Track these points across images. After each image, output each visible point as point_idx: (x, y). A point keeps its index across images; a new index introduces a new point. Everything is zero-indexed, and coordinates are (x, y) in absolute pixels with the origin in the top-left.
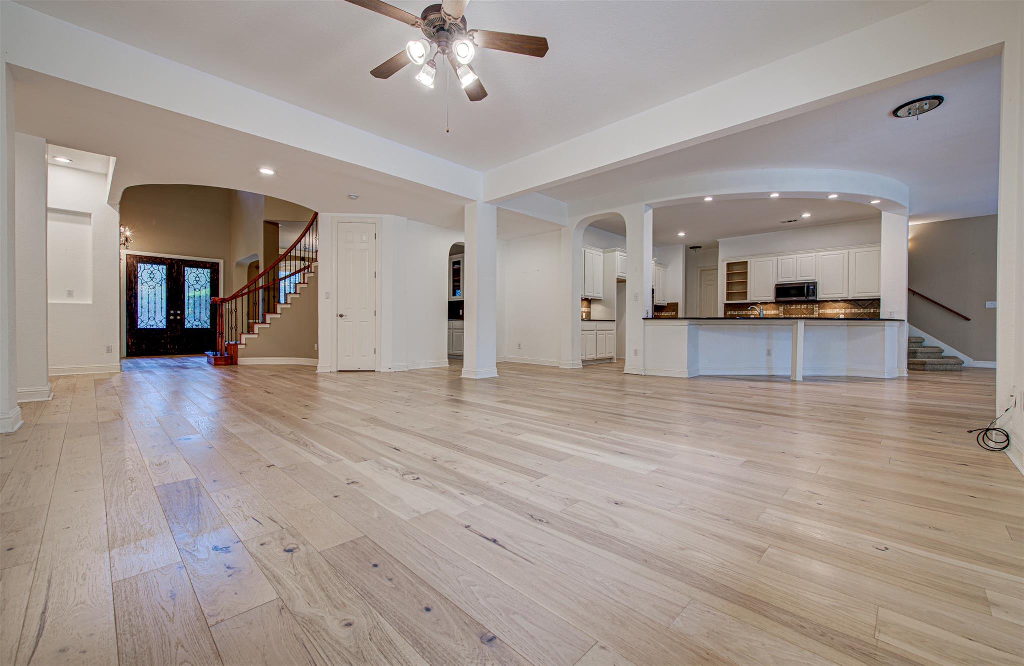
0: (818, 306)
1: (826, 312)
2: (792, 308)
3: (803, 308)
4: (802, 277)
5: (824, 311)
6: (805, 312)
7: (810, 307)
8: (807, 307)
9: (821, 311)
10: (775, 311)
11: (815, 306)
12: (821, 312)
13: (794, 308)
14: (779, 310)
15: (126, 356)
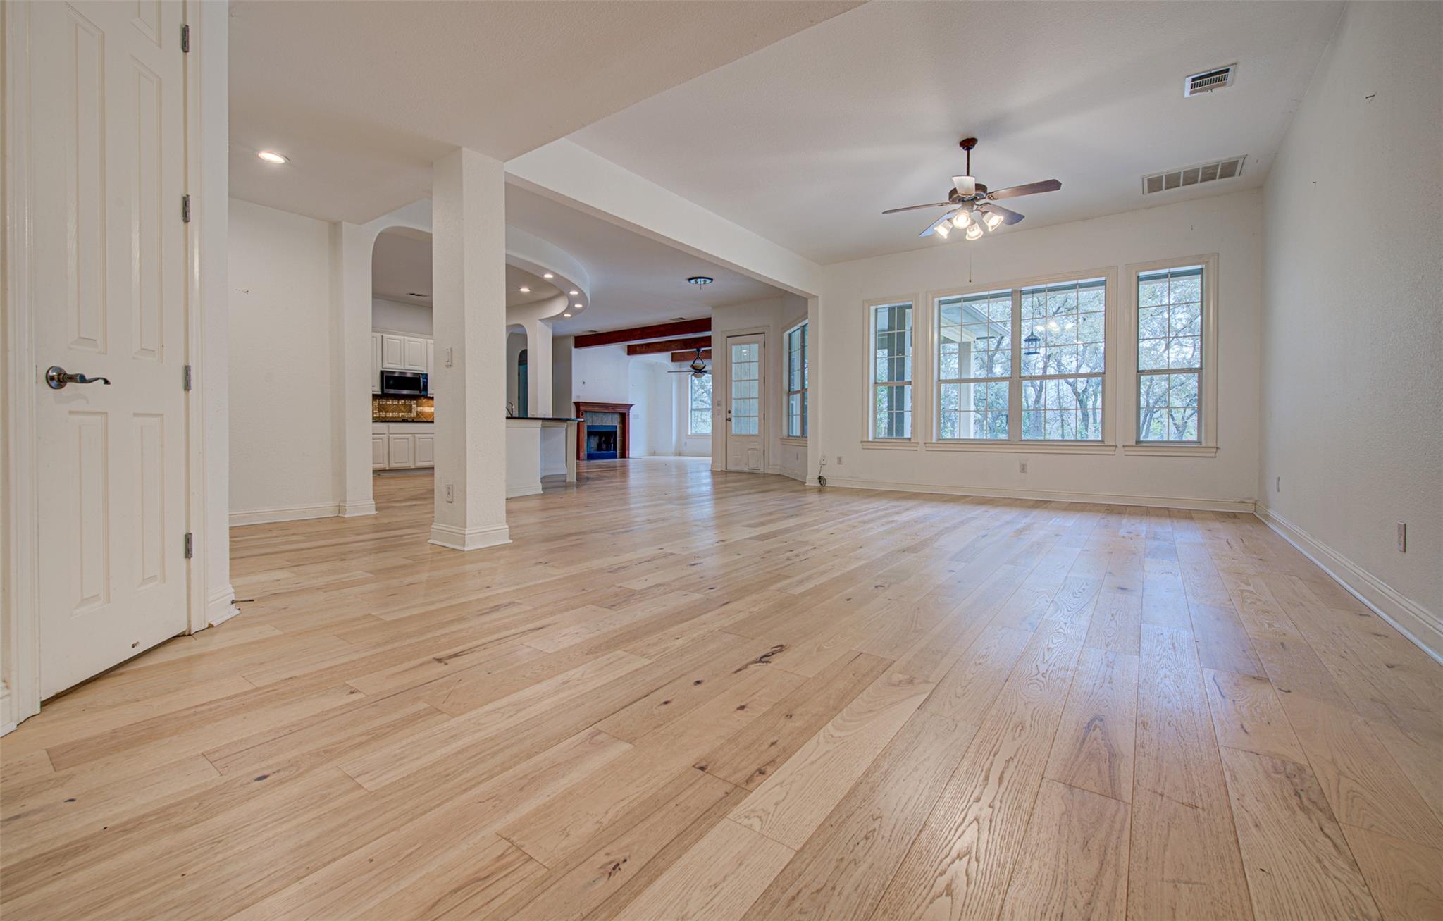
0: (415, 402)
2: (388, 403)
3: (400, 403)
4: (411, 365)
5: (421, 408)
6: (403, 409)
7: (408, 402)
8: (405, 403)
9: (419, 409)
11: (413, 402)
13: (391, 403)
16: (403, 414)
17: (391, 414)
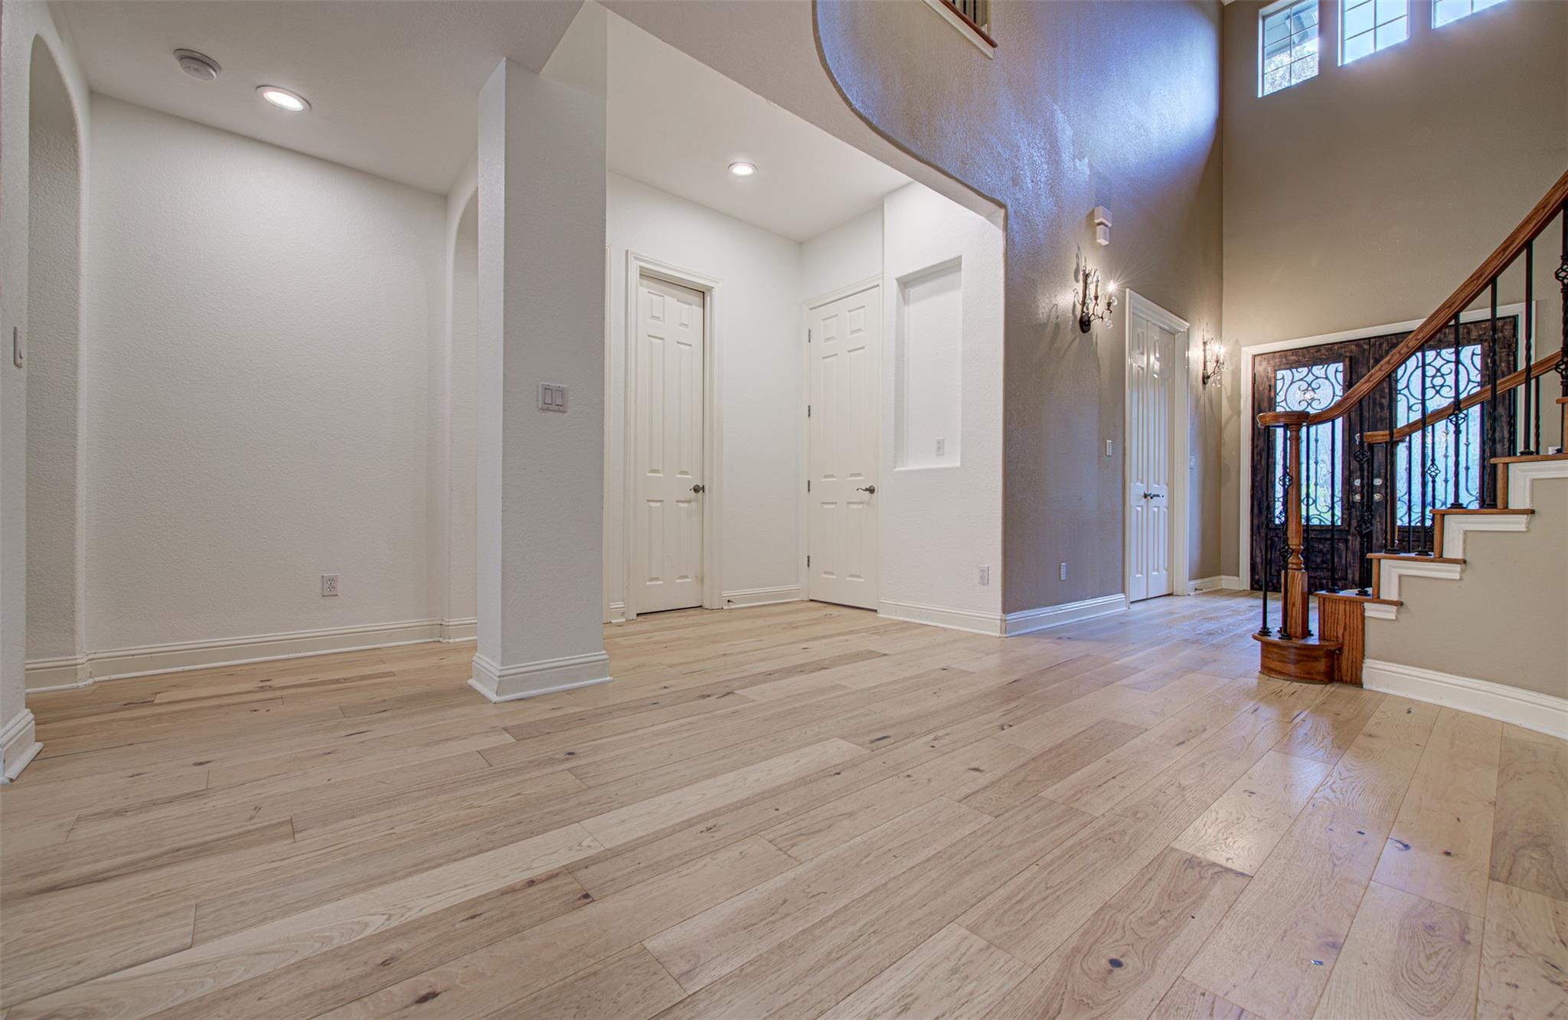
15: (1248, 588)
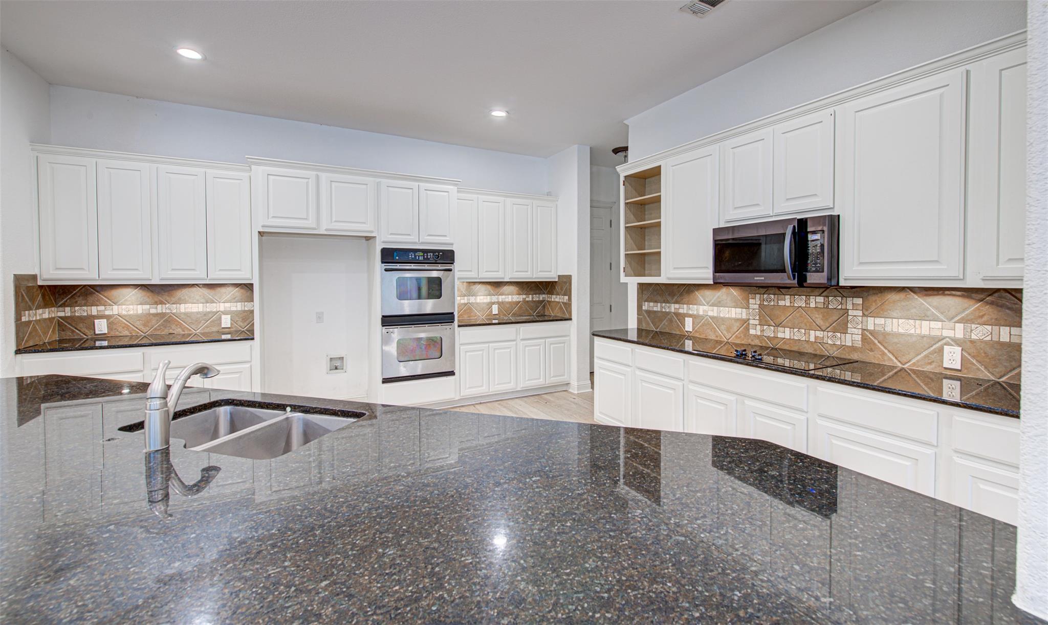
0: (859, 303)
1: (888, 329)
2: (781, 303)
3: (813, 305)
6: (819, 321)
9: (871, 323)
10: (739, 310)
12: (871, 327)
13: (788, 304)
14: (748, 308)
16: (819, 334)
17: (787, 330)
